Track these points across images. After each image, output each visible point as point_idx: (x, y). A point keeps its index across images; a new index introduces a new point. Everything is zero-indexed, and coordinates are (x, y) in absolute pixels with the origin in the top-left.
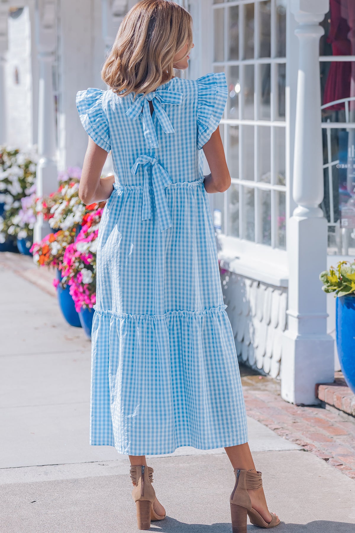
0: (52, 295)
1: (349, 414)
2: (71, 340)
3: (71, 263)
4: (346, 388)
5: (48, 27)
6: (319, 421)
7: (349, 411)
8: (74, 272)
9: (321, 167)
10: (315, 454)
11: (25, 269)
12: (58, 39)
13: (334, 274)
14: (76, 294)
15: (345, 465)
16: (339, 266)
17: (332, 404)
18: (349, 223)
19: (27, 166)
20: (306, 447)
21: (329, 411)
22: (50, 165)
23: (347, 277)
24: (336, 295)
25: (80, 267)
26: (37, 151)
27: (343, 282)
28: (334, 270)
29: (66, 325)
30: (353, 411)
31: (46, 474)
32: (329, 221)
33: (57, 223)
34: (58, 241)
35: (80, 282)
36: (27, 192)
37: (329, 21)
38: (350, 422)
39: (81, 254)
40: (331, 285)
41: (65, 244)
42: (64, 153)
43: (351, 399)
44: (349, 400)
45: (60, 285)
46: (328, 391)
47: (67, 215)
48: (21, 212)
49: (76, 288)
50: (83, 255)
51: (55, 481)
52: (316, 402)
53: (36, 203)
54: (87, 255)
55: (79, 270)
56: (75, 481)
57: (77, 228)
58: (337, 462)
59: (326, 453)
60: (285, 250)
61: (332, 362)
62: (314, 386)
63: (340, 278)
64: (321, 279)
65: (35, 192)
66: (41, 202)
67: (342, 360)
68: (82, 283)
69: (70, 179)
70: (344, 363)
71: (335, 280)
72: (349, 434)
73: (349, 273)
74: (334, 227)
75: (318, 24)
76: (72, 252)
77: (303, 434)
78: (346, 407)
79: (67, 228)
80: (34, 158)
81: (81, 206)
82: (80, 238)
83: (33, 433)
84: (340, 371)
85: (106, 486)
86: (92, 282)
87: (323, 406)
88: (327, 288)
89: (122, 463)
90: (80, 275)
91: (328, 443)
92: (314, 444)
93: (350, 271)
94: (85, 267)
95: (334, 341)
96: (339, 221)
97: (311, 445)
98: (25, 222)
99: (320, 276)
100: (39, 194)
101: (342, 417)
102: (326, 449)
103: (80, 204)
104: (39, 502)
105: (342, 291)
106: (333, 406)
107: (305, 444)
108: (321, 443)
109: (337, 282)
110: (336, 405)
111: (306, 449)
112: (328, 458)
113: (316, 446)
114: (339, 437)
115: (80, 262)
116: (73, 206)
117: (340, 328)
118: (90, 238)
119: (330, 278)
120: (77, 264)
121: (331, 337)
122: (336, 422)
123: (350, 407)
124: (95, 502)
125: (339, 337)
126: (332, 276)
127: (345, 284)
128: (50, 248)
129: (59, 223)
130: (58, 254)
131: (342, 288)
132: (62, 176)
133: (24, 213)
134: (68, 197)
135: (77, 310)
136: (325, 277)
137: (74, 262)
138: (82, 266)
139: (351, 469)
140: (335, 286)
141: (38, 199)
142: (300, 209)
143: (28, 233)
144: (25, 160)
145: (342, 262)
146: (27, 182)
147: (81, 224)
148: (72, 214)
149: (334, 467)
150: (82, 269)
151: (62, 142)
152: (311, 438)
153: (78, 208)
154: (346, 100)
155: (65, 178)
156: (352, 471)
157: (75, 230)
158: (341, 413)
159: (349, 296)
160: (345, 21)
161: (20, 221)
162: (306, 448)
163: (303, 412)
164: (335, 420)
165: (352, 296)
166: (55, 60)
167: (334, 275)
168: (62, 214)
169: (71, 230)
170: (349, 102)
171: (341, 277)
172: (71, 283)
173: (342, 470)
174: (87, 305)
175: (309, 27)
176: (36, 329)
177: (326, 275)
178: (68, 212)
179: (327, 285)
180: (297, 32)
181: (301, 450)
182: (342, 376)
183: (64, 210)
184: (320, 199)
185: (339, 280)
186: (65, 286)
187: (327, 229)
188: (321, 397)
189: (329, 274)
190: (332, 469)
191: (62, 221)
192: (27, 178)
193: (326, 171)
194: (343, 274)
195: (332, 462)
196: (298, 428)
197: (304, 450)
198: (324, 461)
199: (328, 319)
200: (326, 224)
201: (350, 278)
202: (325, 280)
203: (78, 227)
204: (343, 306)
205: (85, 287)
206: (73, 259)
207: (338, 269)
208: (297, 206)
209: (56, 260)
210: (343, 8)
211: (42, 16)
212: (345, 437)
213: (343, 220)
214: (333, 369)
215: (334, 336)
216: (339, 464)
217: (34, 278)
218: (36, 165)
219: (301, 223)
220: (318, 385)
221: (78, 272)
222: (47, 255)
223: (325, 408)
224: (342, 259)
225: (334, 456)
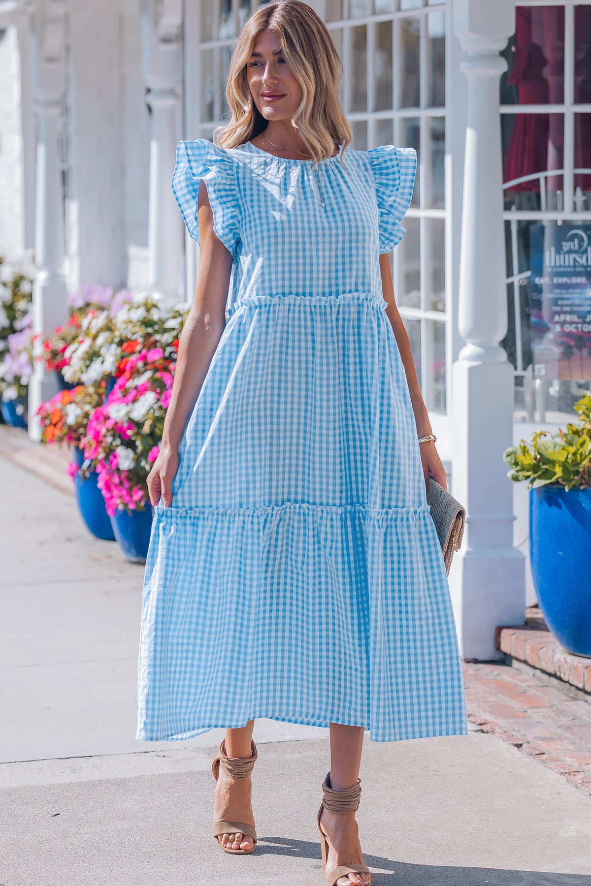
0: (63, 490)
1: (550, 675)
2: (98, 560)
3: (100, 438)
4: (544, 633)
5: (51, 60)
6: (503, 687)
7: (551, 670)
8: (105, 451)
9: (504, 281)
10: (501, 738)
11: (17, 449)
12: (68, 78)
13: (528, 452)
14: (108, 486)
15: (549, 754)
16: (534, 439)
17: (523, 658)
18: (547, 372)
19: (16, 284)
20: (484, 726)
21: (518, 670)
22: (56, 282)
23: (548, 457)
24: (530, 485)
25: (114, 443)
26: (33, 259)
27: (541, 464)
28: (526, 445)
29: (89, 537)
30: (557, 669)
31: (73, 771)
32: (516, 368)
33: (75, 373)
34: (76, 403)
35: (114, 468)
36: (18, 325)
37: (513, 49)
38: (553, 687)
39: (116, 423)
40: (522, 470)
41: (87, 408)
42: (76, 262)
43: (553, 651)
44: (550, 652)
45: (80, 473)
46: (517, 638)
47: (91, 360)
48: (8, 358)
49: (107, 477)
50: (119, 425)
51: (88, 783)
52: (497, 657)
53: (32, 343)
54: (126, 425)
55: (112, 448)
56: (121, 783)
57: (107, 382)
58: (538, 750)
59: (517, 735)
60: (445, 413)
61: (522, 591)
62: (493, 631)
63: (535, 459)
64: (506, 460)
65: (30, 326)
66: (41, 341)
67: (540, 589)
68: (118, 469)
69: (88, 305)
70: (542, 591)
71: (528, 461)
72: (552, 706)
73: (550, 450)
74: (522, 377)
75: (498, 53)
76: (101, 419)
77: (479, 706)
78: (546, 663)
79: (91, 382)
80: (28, 270)
81: (114, 346)
82: (114, 397)
83: (49, 708)
84: (536, 606)
85: (170, 790)
86: (135, 468)
87: (507, 662)
88: (515, 473)
89: (194, 754)
90: (115, 457)
91: (519, 720)
92: (496, 722)
93: (552, 446)
94: (122, 444)
95: (524, 558)
96: (530, 368)
97: (493, 723)
98: (14, 374)
99: (505, 455)
100: (38, 328)
101: (539, 679)
102: (517, 729)
103: (112, 342)
104: (65, 815)
105: (541, 479)
106: (525, 662)
107: (483, 722)
108: (509, 720)
109: (532, 464)
110: (530, 661)
111: (485, 730)
112: (521, 743)
113: (500, 724)
114: (535, 710)
115: (114, 436)
116: (101, 347)
117: (535, 538)
118: (130, 397)
119: (521, 458)
120: (109, 439)
121: (520, 553)
122: (529, 686)
123: (553, 663)
124: (153, 814)
125: (535, 552)
126: (524, 454)
127: (545, 467)
128: (63, 413)
129: (78, 374)
130: (77, 423)
131: (540, 473)
132: (75, 300)
133: (13, 360)
134: (93, 331)
135: (109, 512)
136: (513, 456)
137: (105, 436)
138: (118, 441)
139: (558, 760)
140: (528, 471)
141: (36, 337)
142: (469, 349)
143: (19, 392)
144: (14, 273)
145: (538, 432)
146: (16, 309)
147: (114, 374)
148: (100, 360)
149: (532, 757)
150: (117, 446)
151: (74, 245)
152: (491, 713)
153: (109, 349)
154: (540, 176)
155: (80, 303)
156: (560, 763)
157: (104, 384)
158: (538, 672)
159: (550, 487)
160: (538, 49)
161: (6, 373)
162: (485, 728)
163: (477, 673)
164: (528, 684)
165: (555, 487)
166: (62, 114)
167: (526, 454)
168: (84, 359)
169: (97, 384)
170: (546, 178)
171: (538, 457)
172: (99, 469)
173: (543, 761)
174: (126, 505)
175: (483, 58)
176: (41, 543)
177: (514, 453)
178: (93, 356)
179: (516, 469)
180: (463, 65)
181: (477, 731)
182: (539, 614)
183: (87, 353)
184: (501, 332)
185: (535, 462)
186: (87, 474)
187: (512, 381)
188: (505, 647)
189: (519, 452)
190: (530, 760)
191: (84, 370)
192: (16, 303)
193: (510, 287)
194: (541, 452)
195: (528, 750)
196: (470, 697)
197: (482, 731)
198: (516, 748)
199: (516, 524)
200: (510, 373)
201: (552, 457)
202: (513, 461)
203: (110, 381)
204: (542, 502)
205: (123, 475)
206: (104, 431)
207: (533, 443)
208: (465, 344)
209: (73, 434)
210: (535, 30)
211: (41, 42)
212: (546, 710)
213: (537, 366)
214: (523, 604)
215: (525, 551)
216: (539, 752)
217: (31, 463)
218: (32, 282)
219: (471, 371)
220: (499, 630)
221: (111, 453)
222: (59, 425)
223: (510, 666)
224: (539, 429)
225: (530, 739)
